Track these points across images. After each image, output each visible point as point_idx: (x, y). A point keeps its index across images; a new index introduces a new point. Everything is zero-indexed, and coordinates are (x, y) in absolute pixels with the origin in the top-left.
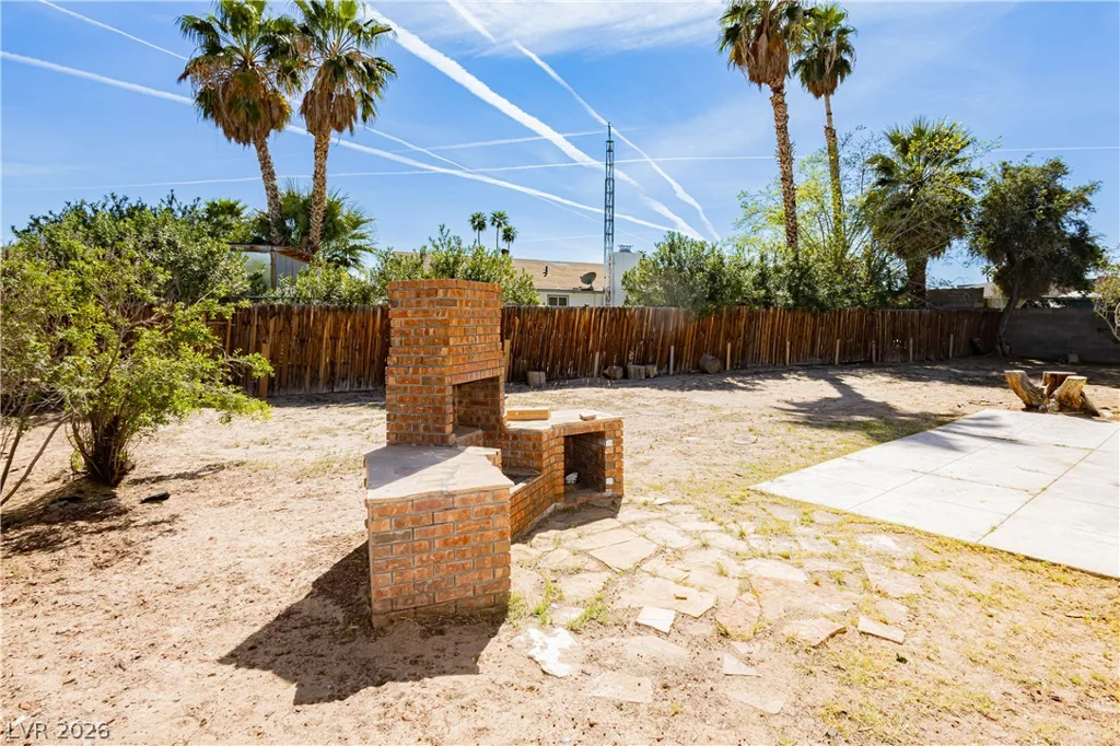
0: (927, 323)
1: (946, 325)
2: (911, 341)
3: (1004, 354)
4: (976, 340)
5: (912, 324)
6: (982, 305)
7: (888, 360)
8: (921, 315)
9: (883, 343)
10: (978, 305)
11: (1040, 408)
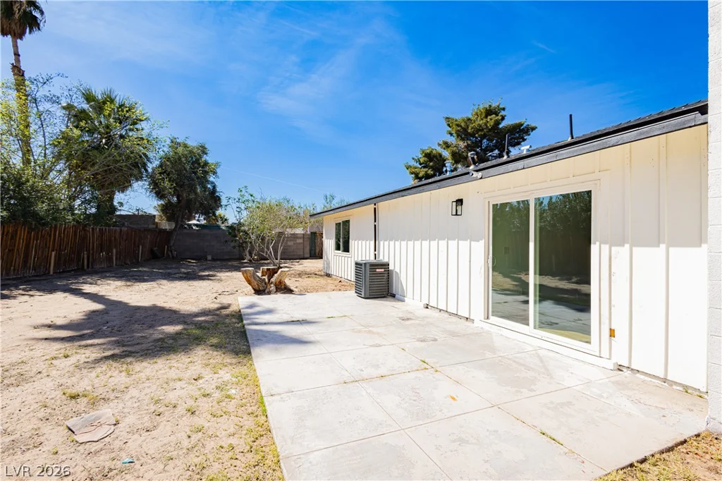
0: (125, 237)
1: (137, 239)
2: (114, 251)
3: (173, 257)
4: (155, 249)
5: (115, 238)
6: (154, 226)
7: (97, 266)
8: (121, 231)
9: (93, 254)
10: (152, 226)
11: (266, 291)
